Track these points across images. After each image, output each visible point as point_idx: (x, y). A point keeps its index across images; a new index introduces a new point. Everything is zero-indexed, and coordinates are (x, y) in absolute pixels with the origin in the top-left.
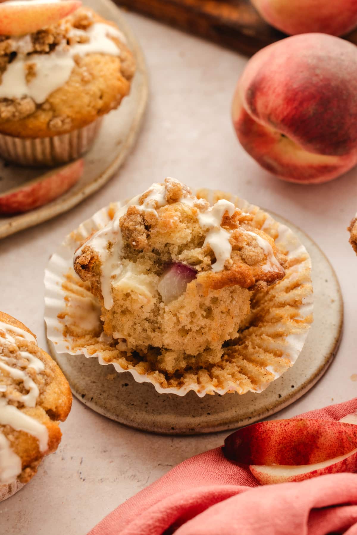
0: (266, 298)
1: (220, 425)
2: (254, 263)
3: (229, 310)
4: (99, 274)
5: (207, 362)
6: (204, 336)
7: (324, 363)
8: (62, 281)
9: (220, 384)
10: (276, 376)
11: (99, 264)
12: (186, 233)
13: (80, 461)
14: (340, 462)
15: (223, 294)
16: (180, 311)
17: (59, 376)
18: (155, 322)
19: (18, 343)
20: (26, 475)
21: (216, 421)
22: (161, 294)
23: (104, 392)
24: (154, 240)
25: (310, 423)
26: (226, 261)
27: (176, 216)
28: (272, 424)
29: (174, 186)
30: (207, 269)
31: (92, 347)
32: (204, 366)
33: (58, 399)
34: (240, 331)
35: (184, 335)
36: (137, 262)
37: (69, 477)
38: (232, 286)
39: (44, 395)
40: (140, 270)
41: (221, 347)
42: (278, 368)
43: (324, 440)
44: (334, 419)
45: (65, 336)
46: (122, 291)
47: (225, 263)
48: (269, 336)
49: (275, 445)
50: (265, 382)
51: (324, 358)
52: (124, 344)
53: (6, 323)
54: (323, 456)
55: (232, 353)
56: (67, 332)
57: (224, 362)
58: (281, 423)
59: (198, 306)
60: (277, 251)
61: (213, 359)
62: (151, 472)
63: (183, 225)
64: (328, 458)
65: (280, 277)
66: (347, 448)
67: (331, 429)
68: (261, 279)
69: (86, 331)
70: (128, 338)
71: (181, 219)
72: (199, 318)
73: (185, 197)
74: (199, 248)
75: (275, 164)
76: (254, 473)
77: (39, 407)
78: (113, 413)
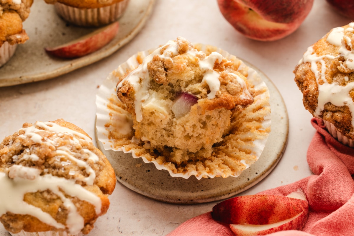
0: (240, 116)
1: (210, 198)
2: (235, 93)
3: (217, 123)
4: (133, 99)
5: (202, 157)
6: (201, 140)
7: (276, 158)
8: (107, 102)
9: (211, 171)
10: (247, 167)
11: (134, 93)
12: (191, 73)
13: (119, 220)
14: (288, 223)
15: (214, 113)
16: (186, 124)
17: (108, 165)
18: (169, 131)
19: (82, 144)
20: (87, 229)
21: (207, 195)
22: (174, 113)
23: (134, 175)
24: (170, 78)
25: (269, 198)
26: (217, 92)
27: (185, 62)
28: (245, 198)
29: (183, 43)
30: (204, 97)
31: (128, 146)
32: (200, 159)
33: (108, 180)
34: (224, 136)
35: (188, 140)
36: (159, 92)
37: (112, 231)
38: (220, 108)
39: (98, 177)
40: (161, 97)
41: (211, 147)
42: (248, 161)
43: (278, 209)
44: (283, 195)
45: (110, 138)
46: (149, 111)
47: (217, 94)
48: (242, 140)
49: (246, 212)
50: (240, 170)
51: (277, 155)
52: (149, 145)
53: (73, 130)
54: (277, 219)
55: (218, 151)
56: (111, 136)
57: (213, 157)
58: (250, 197)
59: (198, 121)
60: (249, 86)
61: (206, 155)
62: (165, 228)
63: (189, 68)
64: (280, 220)
65: (250, 102)
66: (293, 214)
67: (282, 202)
68: (239, 104)
69: (123, 135)
70: (152, 140)
71: (188, 64)
72: (198, 129)
73: (190, 50)
74: (199, 83)
75: (244, 28)
76: (232, 229)
77: (95, 185)
78: (140, 189)
